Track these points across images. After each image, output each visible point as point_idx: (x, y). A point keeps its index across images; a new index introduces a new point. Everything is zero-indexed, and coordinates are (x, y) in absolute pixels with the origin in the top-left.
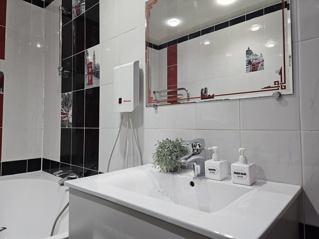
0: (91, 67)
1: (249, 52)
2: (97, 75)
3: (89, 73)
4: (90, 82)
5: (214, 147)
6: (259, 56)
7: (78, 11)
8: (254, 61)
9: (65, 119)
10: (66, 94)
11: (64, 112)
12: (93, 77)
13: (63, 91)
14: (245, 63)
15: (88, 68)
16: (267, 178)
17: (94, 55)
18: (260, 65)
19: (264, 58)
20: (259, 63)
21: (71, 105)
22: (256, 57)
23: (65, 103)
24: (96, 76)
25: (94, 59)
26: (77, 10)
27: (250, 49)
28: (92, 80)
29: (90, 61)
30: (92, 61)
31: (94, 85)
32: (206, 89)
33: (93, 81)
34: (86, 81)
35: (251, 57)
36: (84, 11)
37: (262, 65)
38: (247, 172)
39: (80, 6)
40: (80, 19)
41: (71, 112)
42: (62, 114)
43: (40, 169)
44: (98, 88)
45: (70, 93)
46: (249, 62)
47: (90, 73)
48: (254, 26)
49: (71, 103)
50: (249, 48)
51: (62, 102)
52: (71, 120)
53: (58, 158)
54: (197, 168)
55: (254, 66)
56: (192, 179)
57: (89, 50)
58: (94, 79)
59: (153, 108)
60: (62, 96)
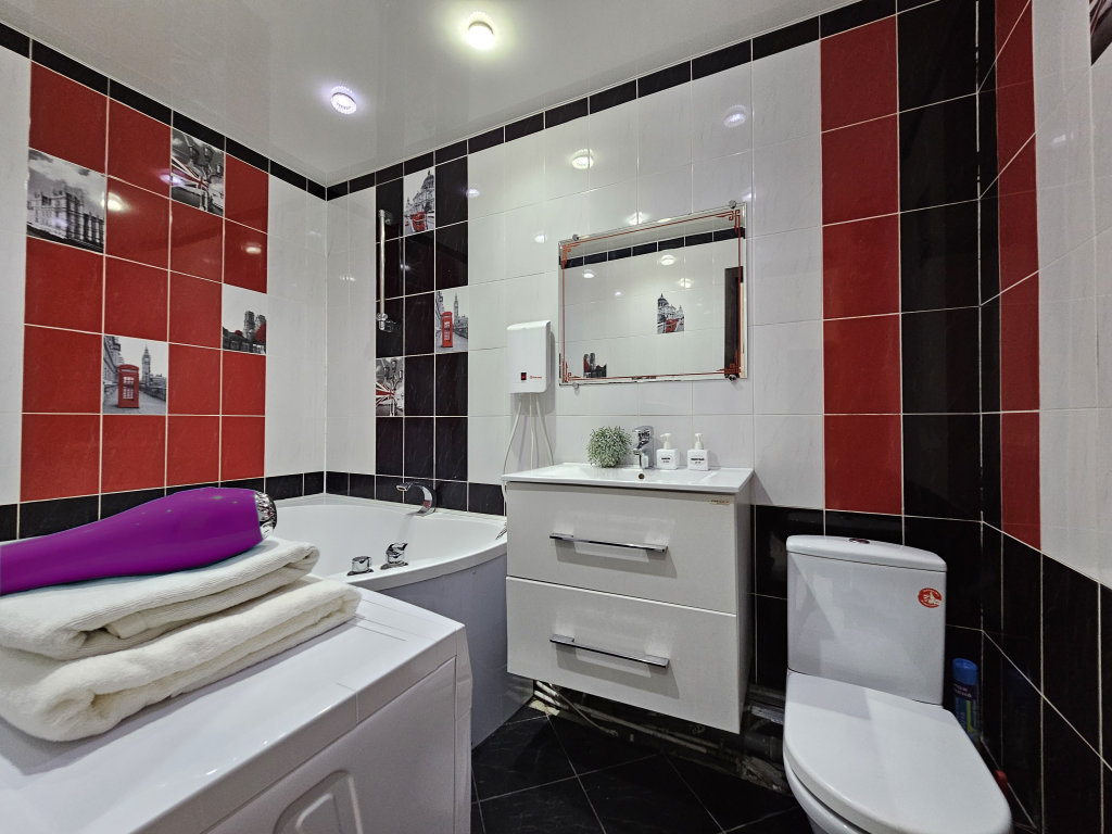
0: (450, 320)
2: (463, 333)
3: (443, 329)
4: (448, 344)
5: (667, 435)
6: (678, 309)
7: (419, 224)
8: (670, 317)
9: (389, 402)
10: (389, 359)
11: (385, 390)
12: (455, 337)
13: (381, 352)
14: (656, 318)
15: (443, 321)
17: (456, 302)
18: (678, 323)
19: (685, 313)
20: (677, 320)
21: (401, 379)
22: (673, 310)
23: (385, 375)
24: (461, 336)
25: (456, 308)
26: (415, 223)
27: (664, 297)
28: (450, 341)
29: (446, 310)
30: (452, 311)
31: (457, 347)
32: (592, 355)
33: (454, 343)
34: (438, 341)
35: (666, 310)
36: (431, 225)
37: (682, 324)
38: (705, 457)
39: (422, 217)
40: (422, 240)
41: (401, 390)
42: (378, 393)
43: (322, 491)
44: (464, 355)
45: (398, 358)
46: (663, 318)
47: (448, 329)
48: (667, 258)
49: (401, 374)
50: (662, 296)
51: (378, 373)
52: (401, 404)
53: (370, 469)
54: (645, 458)
55: (670, 324)
56: (640, 471)
57: (444, 292)
58: (456, 340)
59: (572, 388)
60: (378, 363)
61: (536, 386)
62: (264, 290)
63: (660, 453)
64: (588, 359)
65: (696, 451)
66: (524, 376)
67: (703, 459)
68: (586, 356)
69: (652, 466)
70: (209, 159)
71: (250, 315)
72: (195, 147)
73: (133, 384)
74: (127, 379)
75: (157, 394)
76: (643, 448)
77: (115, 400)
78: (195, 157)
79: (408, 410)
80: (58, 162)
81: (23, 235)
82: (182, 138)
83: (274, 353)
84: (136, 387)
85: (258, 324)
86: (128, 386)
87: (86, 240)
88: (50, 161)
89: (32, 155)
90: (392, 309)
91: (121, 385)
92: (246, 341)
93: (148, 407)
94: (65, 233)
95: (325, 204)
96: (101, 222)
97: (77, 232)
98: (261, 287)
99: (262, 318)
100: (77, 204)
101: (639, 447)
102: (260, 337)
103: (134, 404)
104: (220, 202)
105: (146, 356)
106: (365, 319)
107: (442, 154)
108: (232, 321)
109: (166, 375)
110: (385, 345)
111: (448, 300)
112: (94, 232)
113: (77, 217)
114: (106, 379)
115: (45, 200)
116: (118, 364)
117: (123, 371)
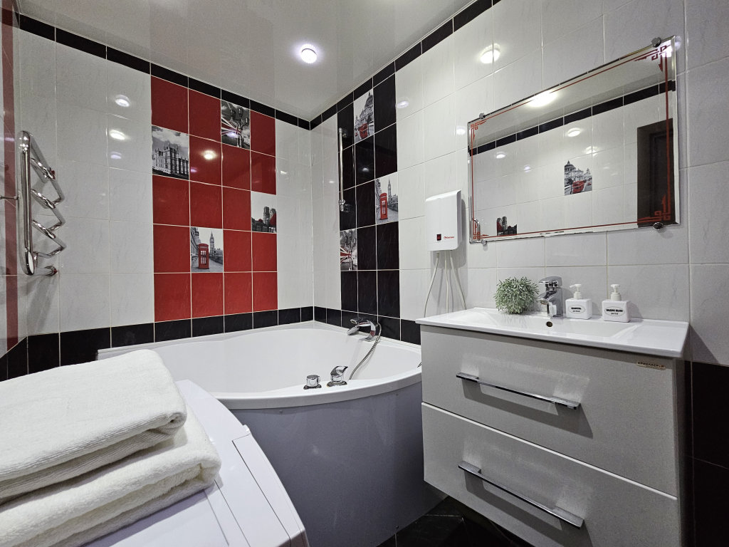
0: (386, 200)
1: (569, 168)
2: (395, 208)
3: (381, 206)
4: (384, 217)
5: (577, 285)
6: (585, 172)
7: (364, 133)
8: (577, 180)
9: (348, 260)
10: (347, 231)
11: (346, 253)
12: (389, 211)
13: (343, 227)
14: (563, 183)
15: (381, 200)
17: (389, 185)
18: (586, 184)
19: (592, 174)
20: (585, 181)
21: (355, 244)
22: (581, 173)
23: (346, 242)
24: (393, 210)
25: (389, 189)
26: (361, 133)
27: (571, 163)
28: (386, 214)
29: (383, 192)
30: (387, 192)
31: (390, 220)
32: (504, 218)
33: (388, 216)
34: (378, 215)
35: (572, 174)
36: (372, 132)
37: (589, 184)
38: (624, 308)
39: (366, 127)
40: (366, 144)
41: (355, 252)
42: (342, 254)
43: (312, 319)
44: (396, 224)
45: (353, 230)
46: (570, 181)
47: (384, 206)
48: (573, 130)
49: (355, 241)
50: (569, 162)
51: (341, 241)
52: (356, 262)
53: (338, 306)
54: (553, 307)
55: (576, 185)
56: (549, 319)
57: (382, 179)
58: (390, 213)
59: (481, 245)
60: (341, 234)
61: (450, 244)
62: (275, 193)
63: (569, 303)
64: (501, 222)
65: (613, 302)
66: (439, 237)
67: (621, 311)
68: (499, 219)
69: (560, 314)
70: (241, 115)
71: (267, 209)
72: (234, 110)
73: (206, 255)
74: (203, 252)
75: (218, 260)
76: (550, 298)
77: (197, 264)
78: (234, 115)
79: (360, 266)
80: (165, 130)
81: (151, 174)
82: (227, 106)
83: (281, 232)
84: (207, 256)
85: (271, 214)
86: (203, 256)
87: (180, 173)
88: (161, 130)
89: (153, 129)
90: (348, 196)
91: (200, 256)
92: (265, 225)
93: (215, 268)
94: (170, 171)
95: (309, 132)
96: (187, 162)
97: (176, 169)
98: (272, 191)
99: (274, 210)
100: (175, 153)
101: (546, 297)
102: (273, 223)
103: (206, 266)
104: (248, 141)
105: (212, 238)
106: (333, 205)
107: (378, 77)
108: (257, 214)
109: (222, 249)
110: (345, 223)
111: (385, 184)
112: (184, 168)
113: (175, 160)
114: (193, 253)
115: (160, 153)
116: (198, 244)
117: (201, 247)
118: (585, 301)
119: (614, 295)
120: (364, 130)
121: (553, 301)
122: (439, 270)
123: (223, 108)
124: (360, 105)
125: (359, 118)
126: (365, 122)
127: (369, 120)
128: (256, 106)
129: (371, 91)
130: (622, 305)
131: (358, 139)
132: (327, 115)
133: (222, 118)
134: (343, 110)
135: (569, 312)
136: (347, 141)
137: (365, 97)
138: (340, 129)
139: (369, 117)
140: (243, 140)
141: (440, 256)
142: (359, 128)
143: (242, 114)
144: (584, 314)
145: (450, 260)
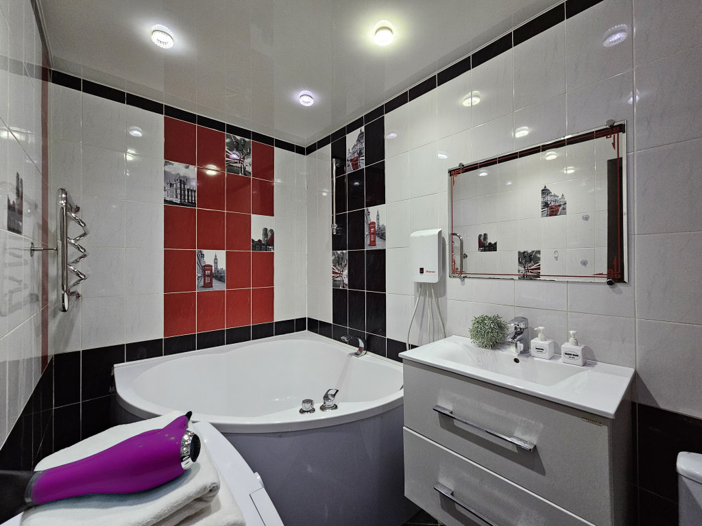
0: (374, 227)
1: (545, 192)
2: (383, 236)
3: (370, 233)
4: (373, 243)
5: (541, 328)
6: (560, 197)
7: (355, 165)
8: (553, 204)
9: (339, 279)
10: (339, 252)
11: (337, 271)
12: (377, 239)
13: (335, 248)
14: (540, 205)
15: (370, 228)
16: (597, 358)
17: (378, 215)
19: (567, 199)
20: (560, 206)
21: (346, 265)
22: (556, 198)
23: (337, 262)
24: (381, 238)
25: (378, 219)
26: (353, 164)
27: (547, 188)
28: (374, 241)
29: (372, 221)
30: (375, 221)
31: (379, 245)
33: (377, 243)
34: (367, 241)
35: (548, 198)
36: (363, 166)
37: (564, 209)
38: (579, 353)
39: (357, 160)
40: (357, 175)
41: (346, 272)
42: (334, 273)
43: (305, 329)
44: (383, 251)
45: (344, 251)
46: (546, 205)
47: (373, 234)
49: (346, 262)
50: (545, 187)
51: (333, 260)
52: (346, 281)
53: (329, 319)
54: (521, 346)
55: (552, 209)
56: (516, 356)
57: (371, 209)
58: (378, 241)
59: (458, 280)
60: (333, 254)
61: (433, 278)
62: (272, 215)
66: (422, 270)
67: (577, 356)
70: (244, 146)
71: (266, 230)
72: (237, 141)
73: (211, 274)
74: (208, 272)
75: (220, 279)
76: (519, 337)
77: (202, 284)
78: (237, 147)
79: (350, 285)
80: (176, 164)
81: (162, 204)
82: (231, 138)
83: (278, 250)
84: (211, 276)
85: (269, 234)
86: (208, 276)
87: (188, 202)
88: (173, 164)
89: (166, 164)
90: (339, 220)
91: (204, 276)
92: (264, 245)
93: (218, 286)
94: (179, 200)
95: (305, 157)
96: (195, 191)
97: (184, 199)
98: (270, 212)
99: (272, 231)
100: (184, 185)
101: (514, 338)
102: (271, 242)
103: (210, 285)
104: (249, 169)
105: (216, 259)
106: (326, 227)
107: (369, 117)
108: (257, 235)
109: (225, 268)
110: (337, 243)
111: (374, 213)
112: (192, 197)
113: (184, 191)
114: (198, 274)
115: (171, 185)
116: (203, 265)
117: (206, 268)
118: (547, 343)
119: (572, 339)
120: (355, 163)
121: (520, 340)
122: (422, 298)
123: (227, 140)
124: (352, 139)
125: (351, 151)
126: (356, 155)
127: (360, 154)
128: (257, 136)
129: (363, 128)
130: (578, 350)
131: (349, 170)
132: (322, 143)
133: (226, 150)
134: (337, 141)
135: (533, 351)
136: (340, 170)
137: (357, 133)
138: (334, 160)
139: (360, 151)
140: (245, 168)
141: (423, 287)
142: (351, 160)
143: (245, 144)
144: (546, 354)
145: (431, 291)
